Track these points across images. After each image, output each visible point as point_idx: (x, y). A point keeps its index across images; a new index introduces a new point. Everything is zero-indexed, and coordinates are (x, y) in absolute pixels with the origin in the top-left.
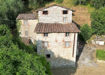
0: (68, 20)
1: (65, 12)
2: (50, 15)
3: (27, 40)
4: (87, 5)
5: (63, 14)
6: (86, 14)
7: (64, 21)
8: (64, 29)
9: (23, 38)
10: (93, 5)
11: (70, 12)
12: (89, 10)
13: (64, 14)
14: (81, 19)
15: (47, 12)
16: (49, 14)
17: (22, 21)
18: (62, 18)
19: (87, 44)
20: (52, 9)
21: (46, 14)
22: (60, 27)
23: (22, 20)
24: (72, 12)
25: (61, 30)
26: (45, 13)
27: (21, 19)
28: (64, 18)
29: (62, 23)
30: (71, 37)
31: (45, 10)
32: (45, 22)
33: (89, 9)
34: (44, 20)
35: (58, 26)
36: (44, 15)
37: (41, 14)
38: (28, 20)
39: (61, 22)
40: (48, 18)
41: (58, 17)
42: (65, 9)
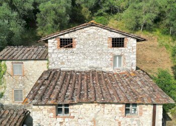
0: (127, 61)
1: (117, 43)
2: (78, 49)
3: (17, 115)
4: (155, 31)
5: (113, 46)
6: (155, 48)
7: (114, 65)
8: (119, 92)
9: (7, 107)
10: (168, 31)
11: (131, 43)
12: (161, 41)
13: (115, 47)
14: (148, 59)
15: (72, 42)
16: (77, 46)
17: (9, 64)
18: (111, 57)
19: (171, 120)
20: (85, 35)
21: (69, 47)
22: (106, 83)
23: (7, 62)
24: (135, 41)
25: (111, 92)
26: (66, 44)
27: (5, 60)
28: (115, 57)
29: (110, 69)
30: (142, 118)
31: (67, 36)
32: (65, 68)
33: (159, 38)
34: (63, 63)
35: (100, 79)
36: (63, 50)
37: (54, 48)
38: (25, 62)
39: (107, 67)
40: (74, 57)
41: (100, 54)
42: (118, 36)
